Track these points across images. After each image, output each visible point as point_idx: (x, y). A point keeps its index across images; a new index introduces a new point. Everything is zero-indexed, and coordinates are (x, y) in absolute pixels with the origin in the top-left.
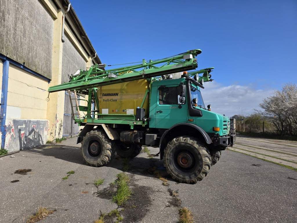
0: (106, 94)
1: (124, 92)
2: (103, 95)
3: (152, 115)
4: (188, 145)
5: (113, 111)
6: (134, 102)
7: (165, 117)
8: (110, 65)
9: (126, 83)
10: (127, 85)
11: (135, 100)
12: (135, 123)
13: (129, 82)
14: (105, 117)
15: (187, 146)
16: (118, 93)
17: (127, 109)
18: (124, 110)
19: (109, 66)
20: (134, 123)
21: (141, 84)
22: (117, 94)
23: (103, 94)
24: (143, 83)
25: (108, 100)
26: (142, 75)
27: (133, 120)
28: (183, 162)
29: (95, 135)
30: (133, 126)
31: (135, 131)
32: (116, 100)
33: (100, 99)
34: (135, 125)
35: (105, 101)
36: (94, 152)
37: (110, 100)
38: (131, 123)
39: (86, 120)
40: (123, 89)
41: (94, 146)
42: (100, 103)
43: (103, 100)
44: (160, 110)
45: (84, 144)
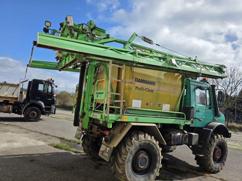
0: (139, 79)
1: (162, 83)
5: (147, 104)
6: (171, 97)
9: (164, 73)
10: (165, 75)
11: (172, 95)
12: (186, 123)
15: (222, 142)
16: (155, 83)
17: (163, 104)
18: (159, 105)
19: (157, 45)
22: (153, 83)
23: (136, 78)
25: (142, 89)
26: (199, 73)
27: (184, 119)
28: (218, 155)
29: (146, 141)
30: (183, 126)
31: (185, 131)
32: (152, 91)
33: (131, 85)
34: (186, 125)
35: (137, 88)
36: (143, 167)
37: (144, 89)
38: (182, 122)
39: (126, 118)
40: (160, 79)
41: (143, 157)
42: (131, 90)
43: (136, 87)
44: (198, 109)
45: (129, 158)
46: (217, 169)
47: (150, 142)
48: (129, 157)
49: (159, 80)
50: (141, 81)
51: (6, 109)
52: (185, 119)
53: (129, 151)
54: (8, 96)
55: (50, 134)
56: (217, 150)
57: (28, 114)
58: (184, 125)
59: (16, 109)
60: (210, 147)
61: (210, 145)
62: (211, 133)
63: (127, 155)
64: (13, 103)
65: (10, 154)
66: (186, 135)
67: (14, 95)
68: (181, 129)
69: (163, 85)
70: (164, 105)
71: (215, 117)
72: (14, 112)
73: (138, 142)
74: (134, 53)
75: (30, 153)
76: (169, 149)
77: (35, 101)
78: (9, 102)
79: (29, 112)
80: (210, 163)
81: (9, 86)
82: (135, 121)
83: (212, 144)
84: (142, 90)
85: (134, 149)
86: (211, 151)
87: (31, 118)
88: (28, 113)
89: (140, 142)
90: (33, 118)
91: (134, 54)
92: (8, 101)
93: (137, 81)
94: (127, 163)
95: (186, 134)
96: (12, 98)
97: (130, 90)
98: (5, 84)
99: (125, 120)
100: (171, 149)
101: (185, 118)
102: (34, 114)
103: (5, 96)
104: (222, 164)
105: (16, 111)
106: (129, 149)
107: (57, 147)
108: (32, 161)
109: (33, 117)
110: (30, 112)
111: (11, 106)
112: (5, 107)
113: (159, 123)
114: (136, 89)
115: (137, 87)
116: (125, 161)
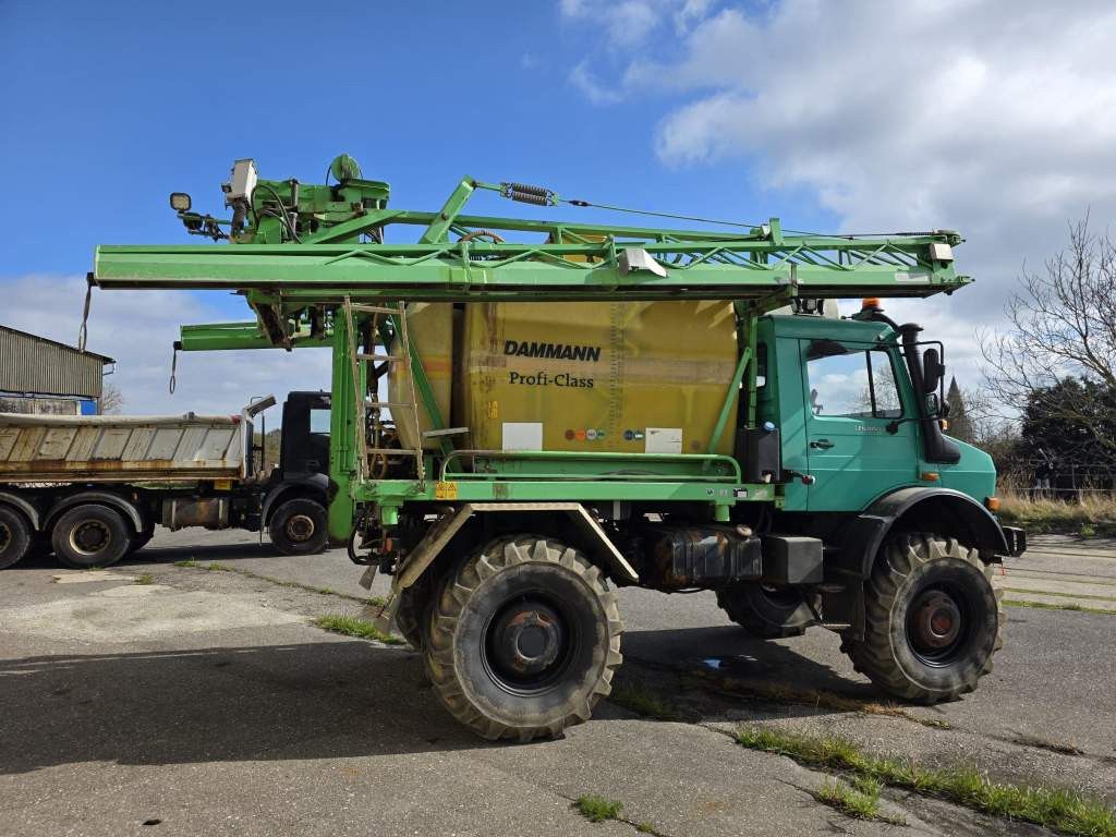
0: (525, 345)
1: (632, 346)
2: (511, 348)
3: (792, 459)
4: (958, 566)
5: (570, 435)
6: (682, 398)
7: (845, 466)
8: (581, 199)
9: (638, 306)
10: (643, 314)
11: (689, 390)
12: (742, 496)
13: (649, 303)
14: (506, 465)
15: (956, 569)
16: (599, 349)
17: (648, 430)
18: (629, 432)
19: (575, 203)
20: (736, 494)
21: (713, 321)
22: (593, 354)
23: (508, 343)
24: (719, 317)
25: (538, 379)
26: (786, 286)
27: (735, 482)
28: (938, 627)
29: (538, 567)
30: (730, 506)
31: (740, 530)
32: (590, 383)
33: (490, 368)
34: (741, 505)
35: (519, 379)
36: (535, 659)
37: (551, 377)
38: (722, 495)
39: (450, 489)
40: (623, 332)
41: (530, 626)
42: (490, 390)
43: (512, 374)
44: (823, 438)
45: (467, 627)
46: (935, 687)
47: (558, 570)
48: (469, 620)
49: (620, 336)
50: (532, 352)
51: (206, 513)
52: (739, 481)
53: (465, 600)
54: (207, 466)
55: (336, 590)
56: (928, 605)
57: (285, 527)
58: (733, 504)
59: (239, 512)
60: (885, 592)
61: (884, 585)
62: (883, 530)
63: (456, 615)
64: (228, 488)
65: (165, 649)
66: (751, 546)
67: (226, 459)
68: (719, 520)
69: (636, 353)
70: (653, 433)
71: (922, 463)
72: (233, 522)
73: (502, 568)
74: (452, 255)
75: (230, 645)
76: (784, 622)
77: (302, 475)
78: (217, 488)
79: (286, 517)
80: (889, 657)
81: (205, 430)
82: (494, 498)
83: (892, 577)
84: (539, 383)
85: (486, 593)
86: (886, 607)
87: (296, 542)
88: (282, 524)
89: (509, 569)
90: (305, 541)
91: (457, 257)
92: (212, 482)
93: (511, 354)
94: (458, 641)
95: (748, 541)
96: (223, 471)
97: (486, 388)
98: (191, 421)
99: (448, 497)
100: (793, 622)
101: (738, 477)
102: (305, 525)
103: (196, 466)
104: (970, 667)
105: (243, 517)
106: (465, 595)
107: (335, 628)
108: (221, 665)
109: (303, 537)
110: (289, 519)
111: (221, 502)
112: (203, 506)
113: (617, 501)
114: (512, 382)
115: (515, 376)
116: (452, 637)
